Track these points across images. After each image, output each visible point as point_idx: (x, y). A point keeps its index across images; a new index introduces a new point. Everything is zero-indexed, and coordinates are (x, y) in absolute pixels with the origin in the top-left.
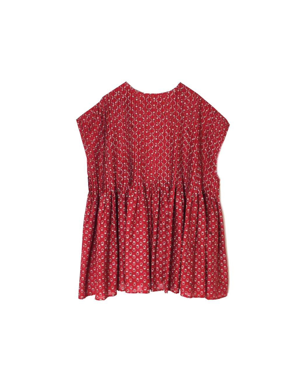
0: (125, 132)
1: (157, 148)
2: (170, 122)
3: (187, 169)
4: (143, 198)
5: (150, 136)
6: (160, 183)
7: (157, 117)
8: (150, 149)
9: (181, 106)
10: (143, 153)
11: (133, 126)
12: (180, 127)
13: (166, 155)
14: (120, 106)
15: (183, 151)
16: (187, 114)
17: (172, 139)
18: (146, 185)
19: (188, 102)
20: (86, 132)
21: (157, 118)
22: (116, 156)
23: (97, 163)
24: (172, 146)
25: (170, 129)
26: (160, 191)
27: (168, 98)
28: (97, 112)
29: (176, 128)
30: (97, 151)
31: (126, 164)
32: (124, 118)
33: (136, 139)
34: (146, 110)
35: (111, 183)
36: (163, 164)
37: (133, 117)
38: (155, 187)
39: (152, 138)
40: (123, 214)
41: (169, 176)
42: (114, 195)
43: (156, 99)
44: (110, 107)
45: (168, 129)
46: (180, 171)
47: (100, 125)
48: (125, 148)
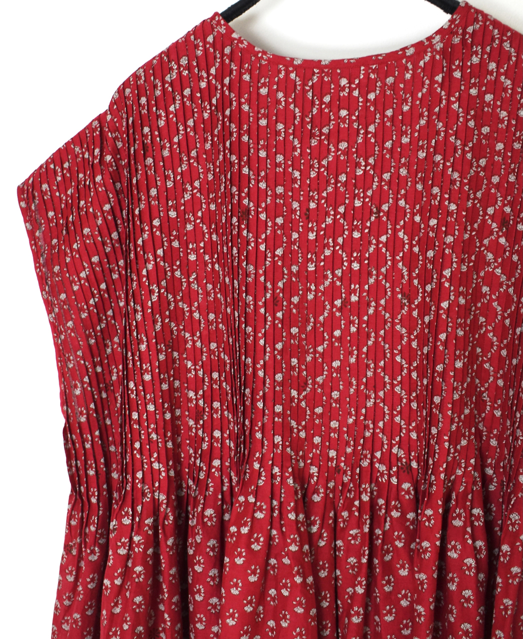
0: (214, 237)
1: (360, 309)
2: (419, 187)
3: (499, 402)
4: (294, 541)
5: (328, 253)
6: (372, 464)
7: (358, 165)
8: (326, 315)
9: (472, 113)
10: (294, 330)
11: (248, 211)
12: (467, 210)
13: (402, 337)
14: (191, 123)
15: (482, 319)
16: (500, 146)
17: (430, 266)
18: (312, 476)
19: (505, 90)
20: (55, 241)
21: (360, 172)
22: (177, 344)
23: (99, 369)
24: (428, 299)
25: (417, 219)
26: (373, 502)
27: (408, 76)
28: (97, 151)
29: (449, 214)
30: (100, 321)
31: (220, 376)
32: (210, 177)
33: (261, 272)
34: (305, 136)
35: (156, 466)
36: (387, 379)
37: (245, 170)
38: (351, 481)
39: (334, 262)
40: (206, 598)
41: (414, 435)
42: (166, 517)
43: (350, 82)
44: (146, 130)
45: (412, 219)
46: (467, 411)
47: (107, 207)
48: (215, 306)
